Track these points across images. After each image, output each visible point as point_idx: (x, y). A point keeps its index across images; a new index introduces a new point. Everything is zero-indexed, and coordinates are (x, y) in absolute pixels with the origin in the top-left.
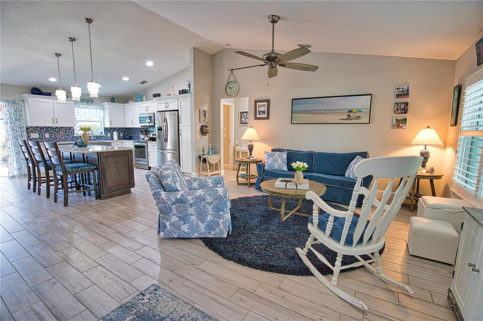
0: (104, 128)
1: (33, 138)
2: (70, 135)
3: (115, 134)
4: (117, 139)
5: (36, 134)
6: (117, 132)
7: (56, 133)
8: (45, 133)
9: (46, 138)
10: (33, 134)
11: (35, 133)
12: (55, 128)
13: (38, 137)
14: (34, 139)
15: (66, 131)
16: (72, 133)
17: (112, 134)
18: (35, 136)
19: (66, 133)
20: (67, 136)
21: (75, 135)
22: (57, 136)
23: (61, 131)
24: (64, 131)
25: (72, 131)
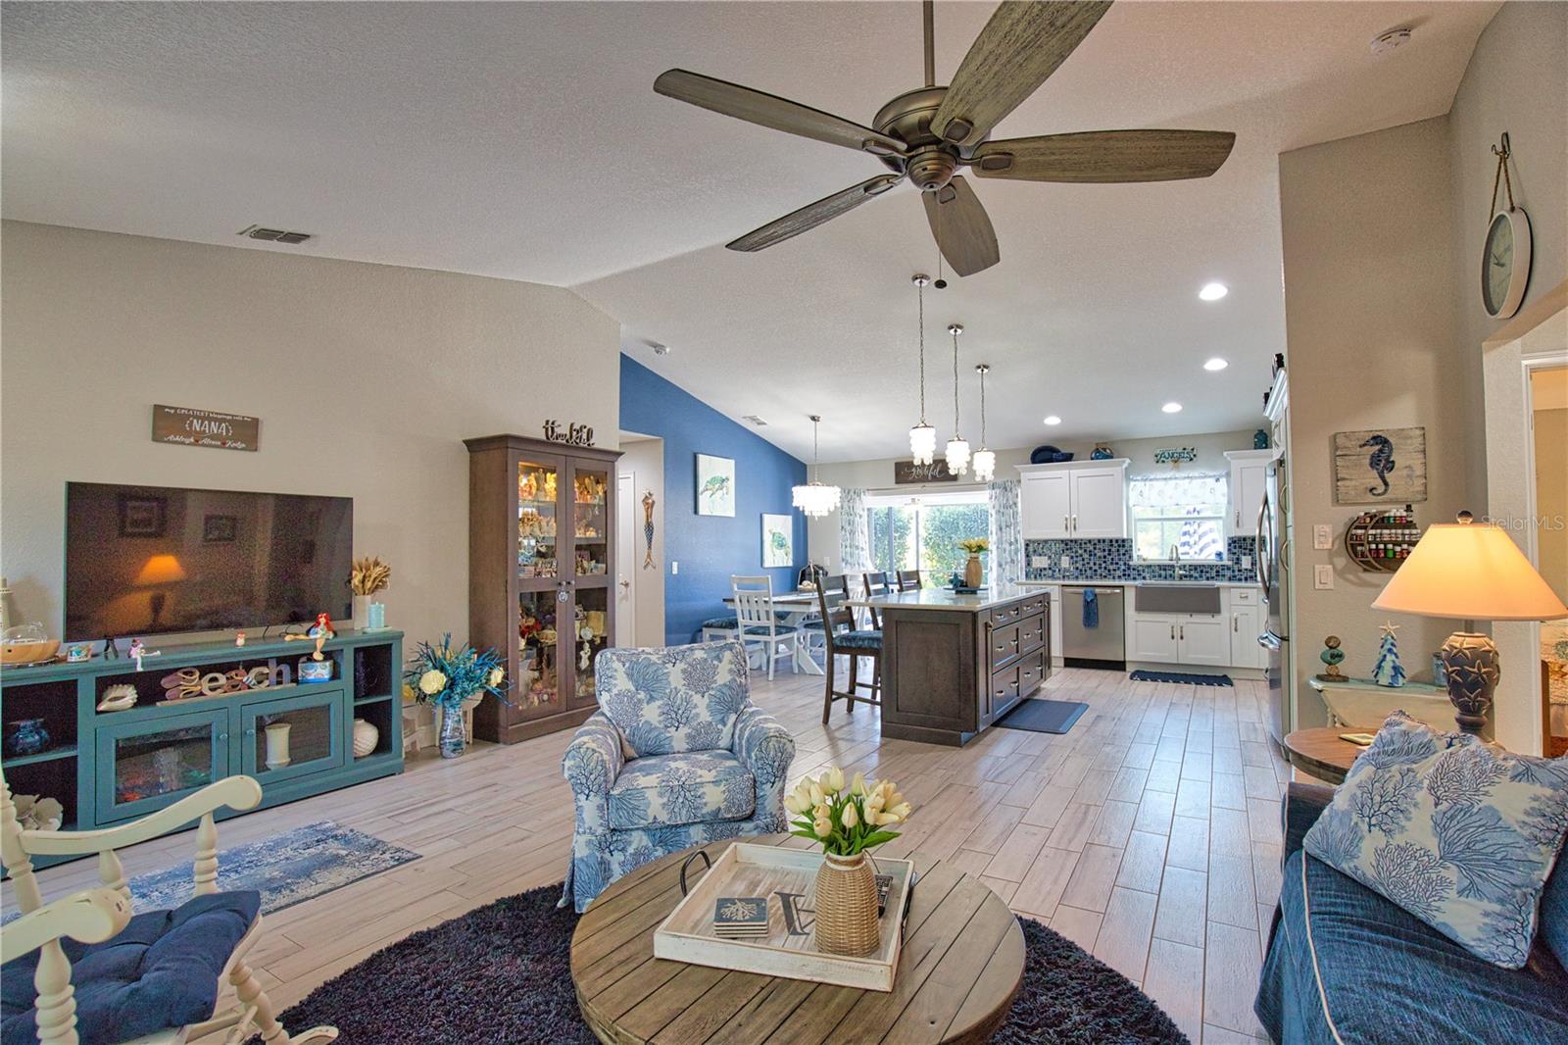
0: (1229, 538)
2: (1121, 563)
5: (1043, 557)
8: (1062, 554)
9: (1064, 569)
10: (1038, 558)
11: (1041, 555)
13: (1046, 566)
14: (1038, 571)
15: (1110, 550)
16: (1127, 556)
18: (1040, 562)
19: (1109, 554)
20: (1112, 563)
21: (1135, 562)
22: (1088, 563)
23: (1099, 549)
24: (1106, 550)
25: (1126, 551)
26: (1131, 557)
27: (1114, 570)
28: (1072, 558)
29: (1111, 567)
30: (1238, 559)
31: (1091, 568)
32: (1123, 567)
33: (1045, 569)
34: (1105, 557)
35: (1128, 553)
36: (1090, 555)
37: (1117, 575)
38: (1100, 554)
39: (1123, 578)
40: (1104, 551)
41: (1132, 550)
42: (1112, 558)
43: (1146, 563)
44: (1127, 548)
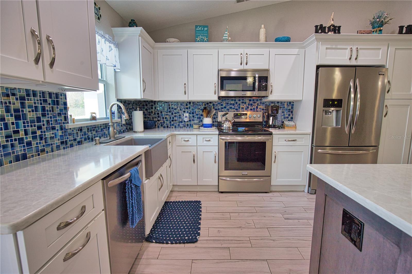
0: (118, 100)
4: (142, 129)
6: (142, 112)
12: (7, 95)
17: (130, 119)
20: (48, 128)
23: (30, 107)
24: (40, 109)
25: (61, 110)
26: (66, 118)
37: (54, 146)
38: (31, 116)
39: (62, 147)
40: (36, 111)
41: (66, 108)
42: (48, 122)
43: (78, 125)
44: (61, 106)
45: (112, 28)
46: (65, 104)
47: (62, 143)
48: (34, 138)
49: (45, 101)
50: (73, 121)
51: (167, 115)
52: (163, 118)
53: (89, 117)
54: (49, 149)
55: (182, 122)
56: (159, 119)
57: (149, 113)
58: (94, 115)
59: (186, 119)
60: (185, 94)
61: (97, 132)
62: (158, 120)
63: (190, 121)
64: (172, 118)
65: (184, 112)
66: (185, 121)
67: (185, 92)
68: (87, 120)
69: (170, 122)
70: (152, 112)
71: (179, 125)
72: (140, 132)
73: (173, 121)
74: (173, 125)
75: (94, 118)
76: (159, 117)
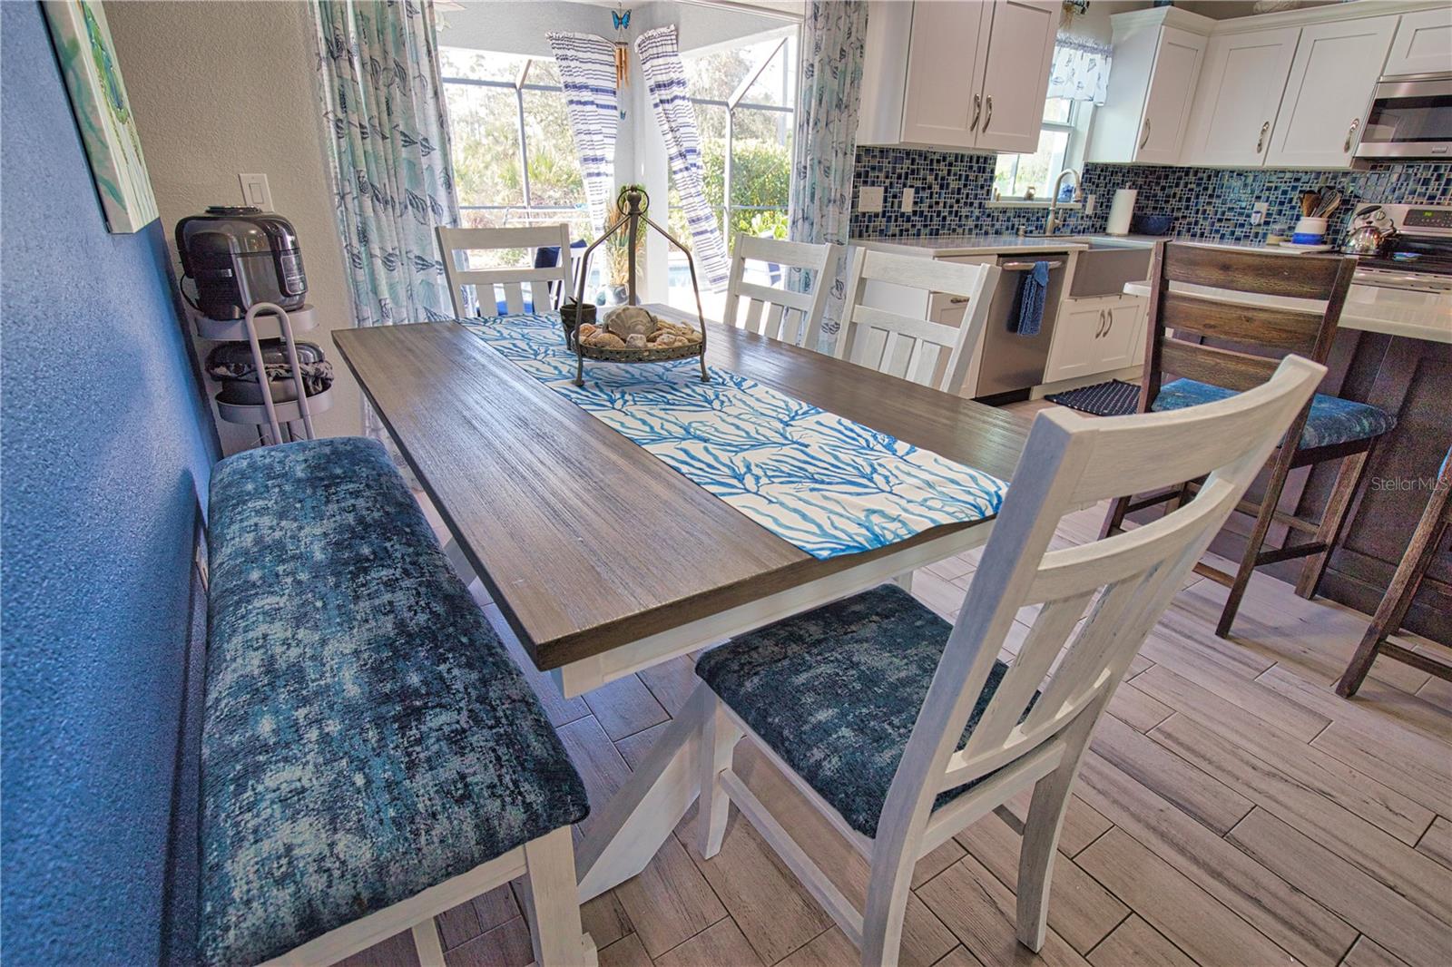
0: (1086, 165)
1: (864, 214)
2: (976, 203)
3: (1124, 202)
4: (1126, 231)
5: (875, 188)
6: (1134, 192)
7: (936, 188)
8: (905, 186)
9: (903, 215)
10: (868, 188)
11: (873, 184)
12: (938, 161)
13: (880, 210)
14: (866, 219)
15: (967, 176)
16: (984, 192)
17: (1105, 205)
18: (872, 199)
19: (965, 186)
20: (966, 203)
21: (991, 203)
22: (937, 203)
23: (955, 175)
24: (963, 178)
25: (985, 180)
26: (989, 192)
27: (967, 216)
28: (917, 192)
29: (965, 211)
30: (1085, 200)
31: (939, 213)
32: (977, 212)
33: (877, 215)
34: (959, 189)
35: (986, 187)
36: (941, 188)
37: (967, 228)
38: (954, 185)
39: (974, 232)
40: (960, 180)
41: (992, 179)
42: (968, 194)
43: (1001, 204)
44: (987, 175)
45: (1112, 16)
46: (993, 171)
47: (976, 226)
48: (950, 212)
49: (971, 167)
50: (998, 198)
51: (1209, 203)
52: (1197, 212)
53: (1023, 194)
54: (960, 230)
55: (1242, 225)
56: (1187, 213)
57: (1168, 196)
58: (1032, 191)
59: (1255, 219)
60: (1259, 151)
61: (1028, 220)
62: (1184, 217)
63: (1267, 223)
64: (1219, 213)
65: (1258, 198)
66: (1251, 224)
67: (1260, 145)
68: (1019, 199)
69: (1213, 224)
70: (1175, 194)
71: (1233, 233)
72: (1119, 236)
73: (1220, 220)
74: (1217, 231)
75: (1030, 197)
76: (1187, 208)
